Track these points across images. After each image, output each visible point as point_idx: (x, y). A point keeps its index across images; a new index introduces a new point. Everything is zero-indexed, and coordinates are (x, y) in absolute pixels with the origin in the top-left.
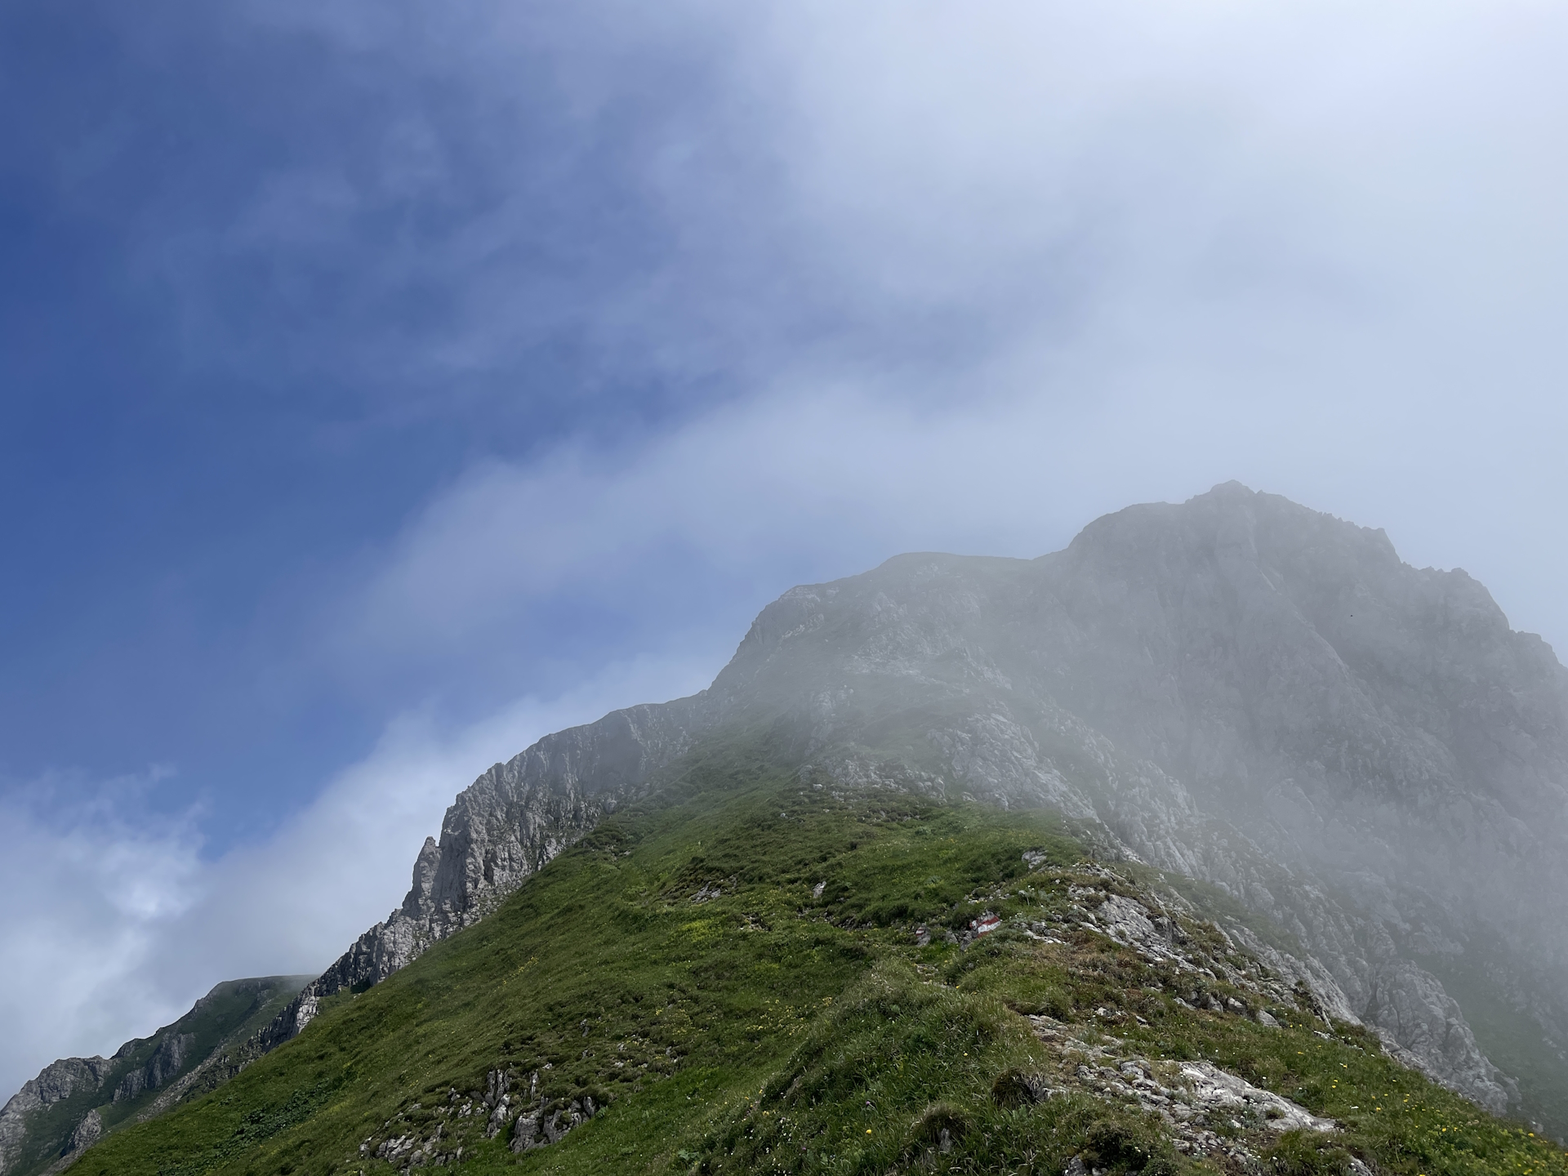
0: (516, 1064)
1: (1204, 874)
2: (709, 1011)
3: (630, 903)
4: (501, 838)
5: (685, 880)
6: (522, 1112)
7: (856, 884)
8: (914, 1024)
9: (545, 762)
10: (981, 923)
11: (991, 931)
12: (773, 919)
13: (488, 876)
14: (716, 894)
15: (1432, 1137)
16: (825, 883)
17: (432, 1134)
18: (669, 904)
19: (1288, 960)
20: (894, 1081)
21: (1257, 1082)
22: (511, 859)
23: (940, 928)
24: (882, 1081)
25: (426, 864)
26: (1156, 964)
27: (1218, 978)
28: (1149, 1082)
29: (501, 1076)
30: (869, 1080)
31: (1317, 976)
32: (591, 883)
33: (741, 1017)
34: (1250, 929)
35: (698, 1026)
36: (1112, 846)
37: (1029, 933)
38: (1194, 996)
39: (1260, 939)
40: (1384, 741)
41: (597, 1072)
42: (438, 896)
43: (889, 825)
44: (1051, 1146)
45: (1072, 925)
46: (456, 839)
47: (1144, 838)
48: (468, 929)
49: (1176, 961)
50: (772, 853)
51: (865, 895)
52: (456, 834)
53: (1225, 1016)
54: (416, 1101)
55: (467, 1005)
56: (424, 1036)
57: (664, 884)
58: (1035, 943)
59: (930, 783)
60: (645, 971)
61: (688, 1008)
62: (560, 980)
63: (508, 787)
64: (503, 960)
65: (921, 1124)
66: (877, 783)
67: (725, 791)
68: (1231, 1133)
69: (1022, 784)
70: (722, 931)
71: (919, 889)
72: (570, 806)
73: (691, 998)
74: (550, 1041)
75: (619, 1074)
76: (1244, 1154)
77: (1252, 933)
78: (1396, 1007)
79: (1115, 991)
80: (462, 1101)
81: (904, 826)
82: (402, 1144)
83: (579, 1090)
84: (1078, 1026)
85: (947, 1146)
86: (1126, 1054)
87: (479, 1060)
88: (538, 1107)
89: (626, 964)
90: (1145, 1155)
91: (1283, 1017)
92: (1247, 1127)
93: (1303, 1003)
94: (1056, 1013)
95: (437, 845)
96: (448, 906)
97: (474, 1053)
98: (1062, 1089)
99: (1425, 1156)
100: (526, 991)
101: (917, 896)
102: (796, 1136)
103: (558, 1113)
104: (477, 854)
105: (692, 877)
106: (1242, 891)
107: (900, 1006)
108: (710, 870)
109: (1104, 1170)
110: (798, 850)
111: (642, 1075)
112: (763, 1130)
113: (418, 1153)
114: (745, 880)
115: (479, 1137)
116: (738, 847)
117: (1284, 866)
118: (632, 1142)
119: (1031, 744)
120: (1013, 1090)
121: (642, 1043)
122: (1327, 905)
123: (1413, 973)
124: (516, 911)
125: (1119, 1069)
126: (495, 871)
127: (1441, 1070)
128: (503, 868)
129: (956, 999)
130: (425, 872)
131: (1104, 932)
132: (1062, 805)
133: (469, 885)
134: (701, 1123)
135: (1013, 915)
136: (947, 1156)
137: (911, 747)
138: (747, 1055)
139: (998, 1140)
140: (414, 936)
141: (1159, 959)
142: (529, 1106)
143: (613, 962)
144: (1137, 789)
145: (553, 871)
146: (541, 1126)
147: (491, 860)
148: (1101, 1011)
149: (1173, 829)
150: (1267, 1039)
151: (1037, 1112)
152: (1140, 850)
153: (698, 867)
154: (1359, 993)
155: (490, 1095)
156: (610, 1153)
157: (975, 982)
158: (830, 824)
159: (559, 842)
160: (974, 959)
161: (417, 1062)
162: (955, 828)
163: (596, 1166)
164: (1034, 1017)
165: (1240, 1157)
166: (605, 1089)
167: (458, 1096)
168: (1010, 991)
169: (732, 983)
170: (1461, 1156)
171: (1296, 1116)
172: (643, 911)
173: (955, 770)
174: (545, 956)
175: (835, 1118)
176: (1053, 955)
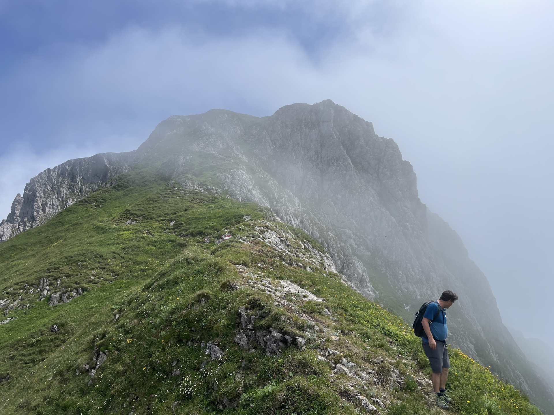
0: (52, 276)
1: (300, 227)
2: (128, 261)
3: (100, 224)
4: (49, 197)
5: (122, 217)
6: (53, 292)
7: (186, 223)
8: (198, 266)
9: (68, 170)
10: (225, 236)
11: (228, 239)
12: (155, 232)
13: (43, 210)
14: (134, 223)
15: (349, 304)
16: (174, 222)
17: (17, 299)
18: (115, 225)
19: (320, 254)
20: (189, 284)
21: (302, 287)
22: (53, 205)
23: (213, 238)
24: (185, 284)
25: (17, 204)
26: (279, 252)
27: (297, 257)
28: (270, 286)
29: (46, 280)
30: (180, 283)
31: (328, 259)
32: (85, 216)
33: (140, 264)
34: (311, 244)
35: (123, 266)
36: (273, 216)
37: (240, 240)
38: (289, 262)
39: (313, 247)
40: (360, 190)
41: (84, 280)
42: (22, 216)
43: (200, 204)
44: (236, 303)
45: (255, 238)
46: (30, 195)
47: (283, 214)
48: (34, 228)
49: (285, 251)
50: (156, 210)
51: (188, 226)
52: (30, 193)
53: (297, 268)
54: (11, 287)
55: (33, 255)
56: (15, 265)
57: (114, 218)
58: (242, 243)
59: (216, 191)
60: (104, 247)
61: (120, 260)
62: (71, 249)
63: (53, 178)
64: (48, 240)
65: (196, 297)
66: (197, 189)
67: (140, 187)
68: (291, 301)
69: (247, 194)
70: (135, 235)
71: (208, 226)
72: (79, 187)
73: (121, 257)
74: (66, 269)
75: (92, 281)
76: (294, 307)
77: (311, 245)
78: (349, 270)
79: (264, 259)
80: (30, 288)
81: (205, 204)
82: (5, 302)
83: (76, 286)
84: (251, 269)
85: (203, 303)
86: (264, 277)
87: (38, 275)
88: (60, 291)
89: (97, 244)
90: (264, 306)
91: (314, 269)
92: (297, 299)
93: (321, 266)
94: (245, 265)
95: (22, 197)
96: (26, 220)
97: (35, 272)
98: (242, 287)
99: (346, 310)
100: (57, 251)
101: (206, 228)
102: (153, 300)
103: (68, 293)
104: (39, 202)
105: (125, 216)
106: (310, 233)
107: (194, 261)
108: (132, 214)
109: (251, 310)
110: (166, 210)
111: (101, 282)
112: (142, 298)
113: (11, 305)
114: (145, 219)
115: (36, 300)
116: (143, 207)
117: (324, 226)
118: (96, 303)
119: (252, 181)
120: (227, 286)
121: (101, 271)
122: (334, 238)
123: (355, 260)
124: (54, 223)
125: (261, 281)
126: (46, 209)
127: (358, 288)
128: (50, 208)
129: (213, 259)
130: (16, 206)
131: (264, 241)
132: (259, 202)
133: (35, 213)
134: (121, 297)
135: (236, 234)
136: (203, 306)
137: (211, 179)
138: (141, 276)
139: (220, 302)
140: (12, 230)
141: (280, 250)
142: (57, 291)
143: (92, 243)
144: (283, 199)
145: (70, 210)
146: (61, 298)
147: (44, 204)
148: (259, 265)
149: (293, 212)
150: (308, 275)
151: (233, 293)
152: (282, 218)
153: (127, 213)
154: (339, 265)
155: (41, 286)
156: (87, 306)
157: (220, 254)
158: (179, 202)
159: (73, 200)
160: (221, 247)
161: (12, 274)
162: (222, 206)
163: (81, 311)
164: (238, 265)
165: (293, 308)
166: (87, 286)
167: (28, 286)
168: (231, 258)
169: (137, 253)
170: (356, 310)
171: (312, 297)
172: (105, 227)
173: (225, 187)
174: (65, 240)
175: (167, 295)
176: (247, 247)
